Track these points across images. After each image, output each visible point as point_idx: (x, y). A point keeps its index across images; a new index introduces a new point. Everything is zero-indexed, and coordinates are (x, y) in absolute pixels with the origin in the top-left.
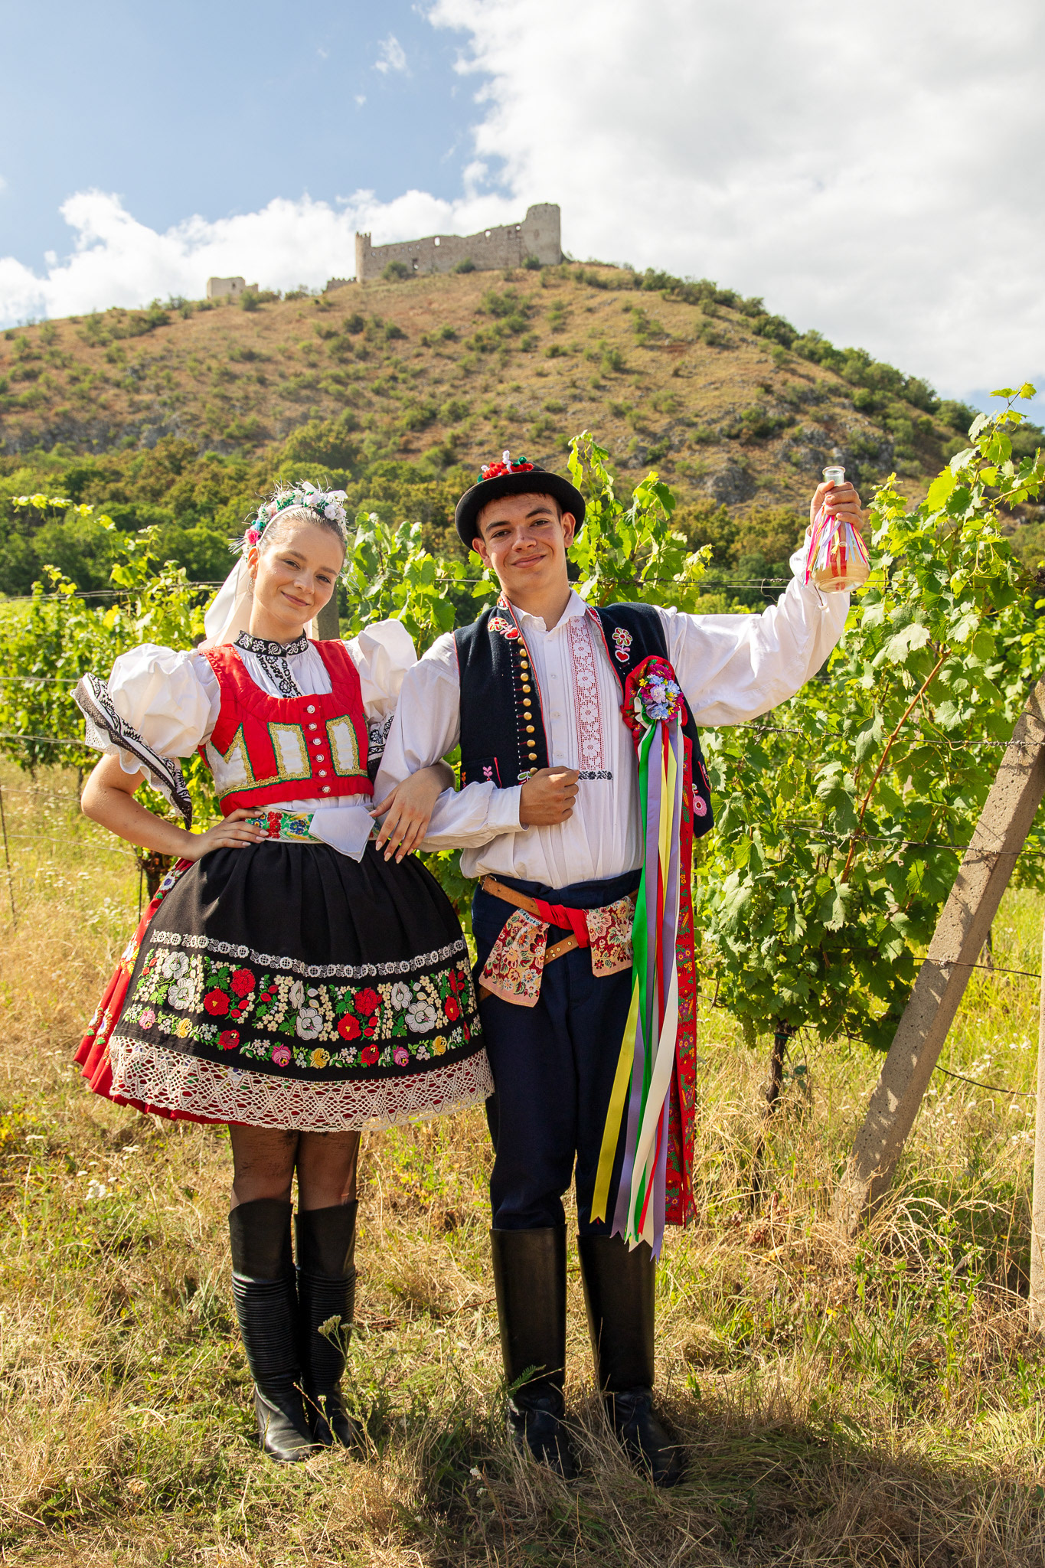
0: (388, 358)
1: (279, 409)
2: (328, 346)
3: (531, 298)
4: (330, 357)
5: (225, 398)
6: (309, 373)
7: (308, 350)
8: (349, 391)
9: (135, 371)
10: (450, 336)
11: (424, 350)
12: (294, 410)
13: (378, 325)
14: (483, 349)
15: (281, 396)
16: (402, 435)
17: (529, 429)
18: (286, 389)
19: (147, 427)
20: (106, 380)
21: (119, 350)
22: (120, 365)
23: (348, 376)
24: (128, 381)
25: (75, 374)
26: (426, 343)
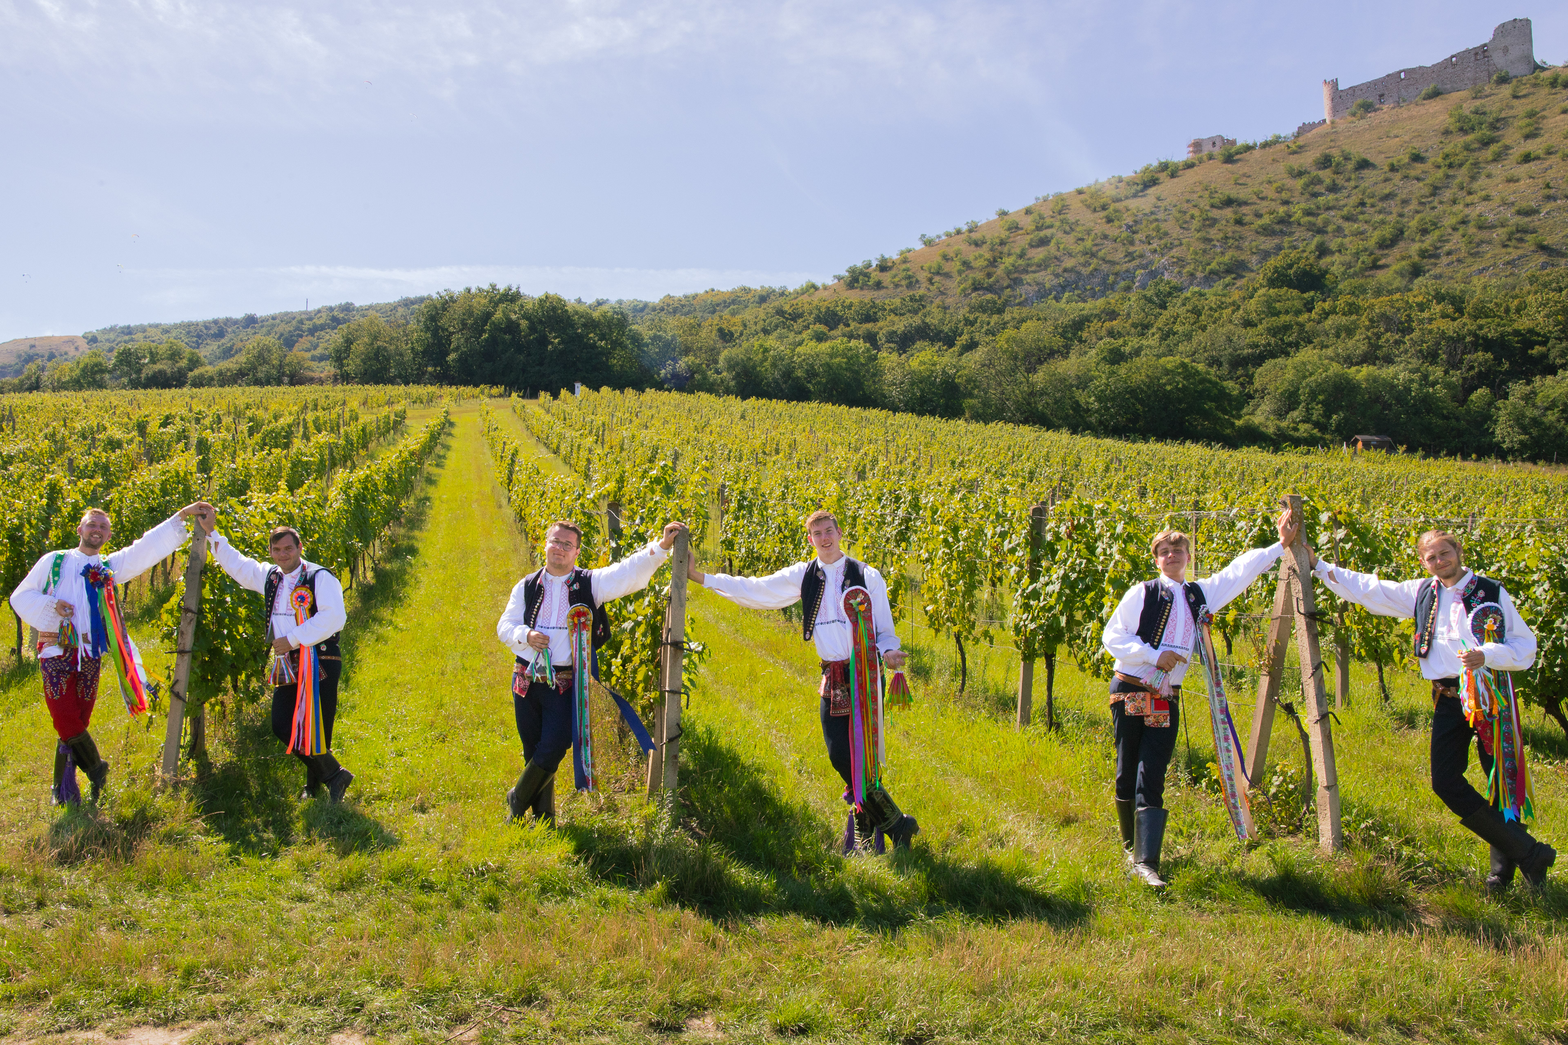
0: (1356, 187)
1: (1254, 244)
2: (1300, 183)
3: (1501, 111)
4: (1302, 194)
5: (1208, 240)
6: (1282, 210)
7: (1280, 190)
8: (1319, 221)
9: (1129, 227)
10: (1417, 158)
11: (1390, 175)
12: (1268, 243)
13: (1347, 158)
14: (1450, 166)
15: (1258, 233)
16: (1370, 255)
17: (1498, 235)
18: (1261, 226)
19: (1139, 272)
20: (1105, 237)
21: (1116, 211)
22: (1116, 223)
23: (1318, 208)
24: (1124, 235)
25: (1080, 235)
26: (1393, 169)
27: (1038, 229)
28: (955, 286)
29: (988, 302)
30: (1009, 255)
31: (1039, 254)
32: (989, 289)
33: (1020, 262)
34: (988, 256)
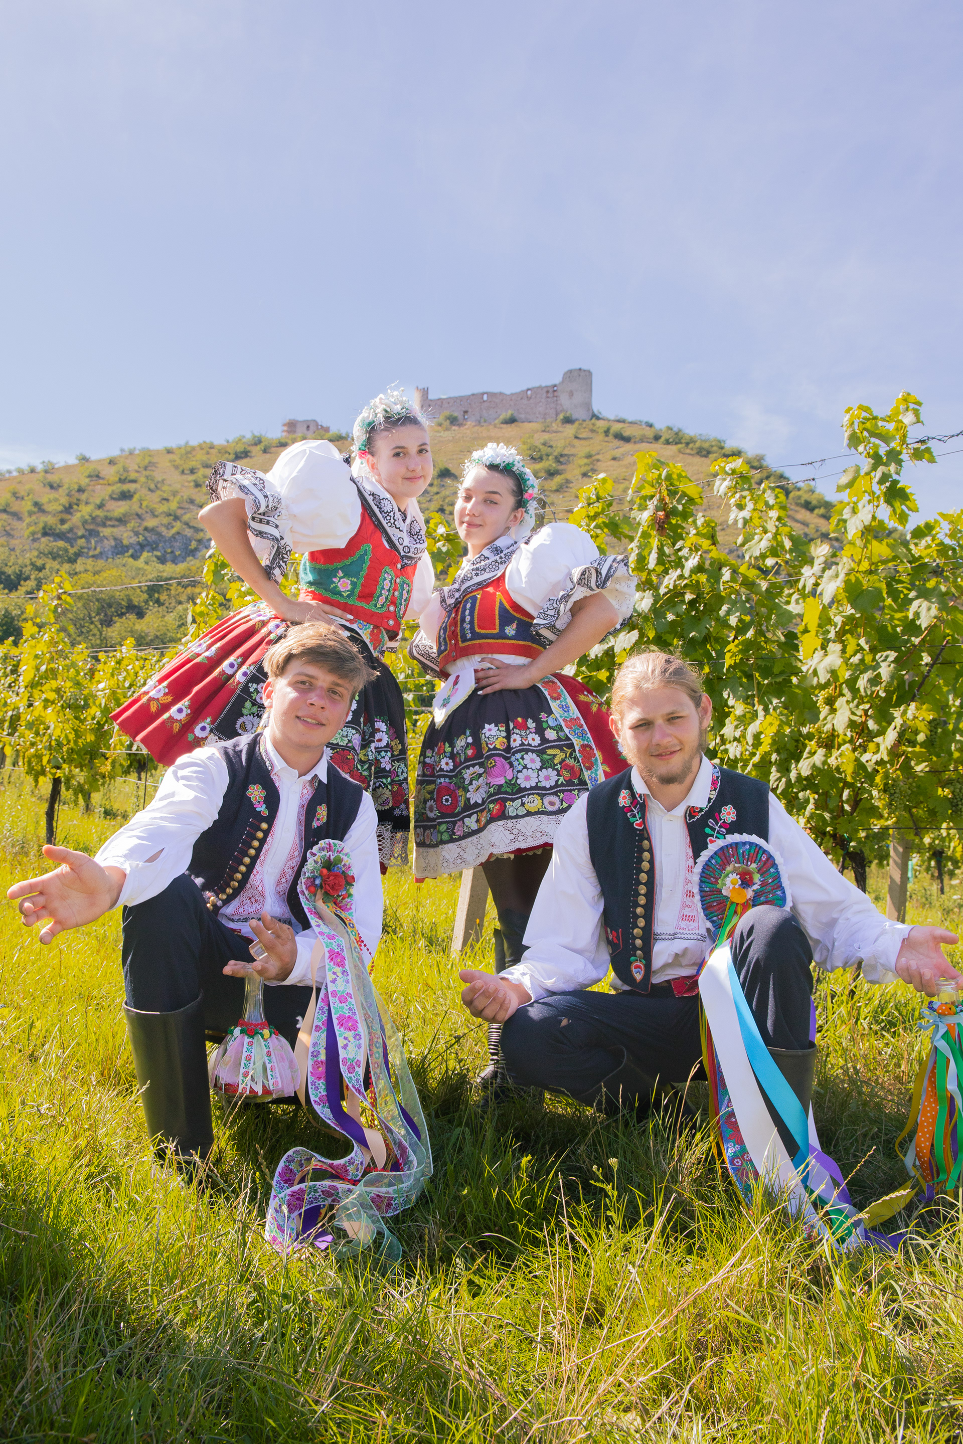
3: (565, 447)
27: (122, 481)
28: (24, 529)
29: (60, 549)
30: (87, 503)
31: (120, 508)
32: (60, 536)
33: (99, 513)
34: (64, 500)
